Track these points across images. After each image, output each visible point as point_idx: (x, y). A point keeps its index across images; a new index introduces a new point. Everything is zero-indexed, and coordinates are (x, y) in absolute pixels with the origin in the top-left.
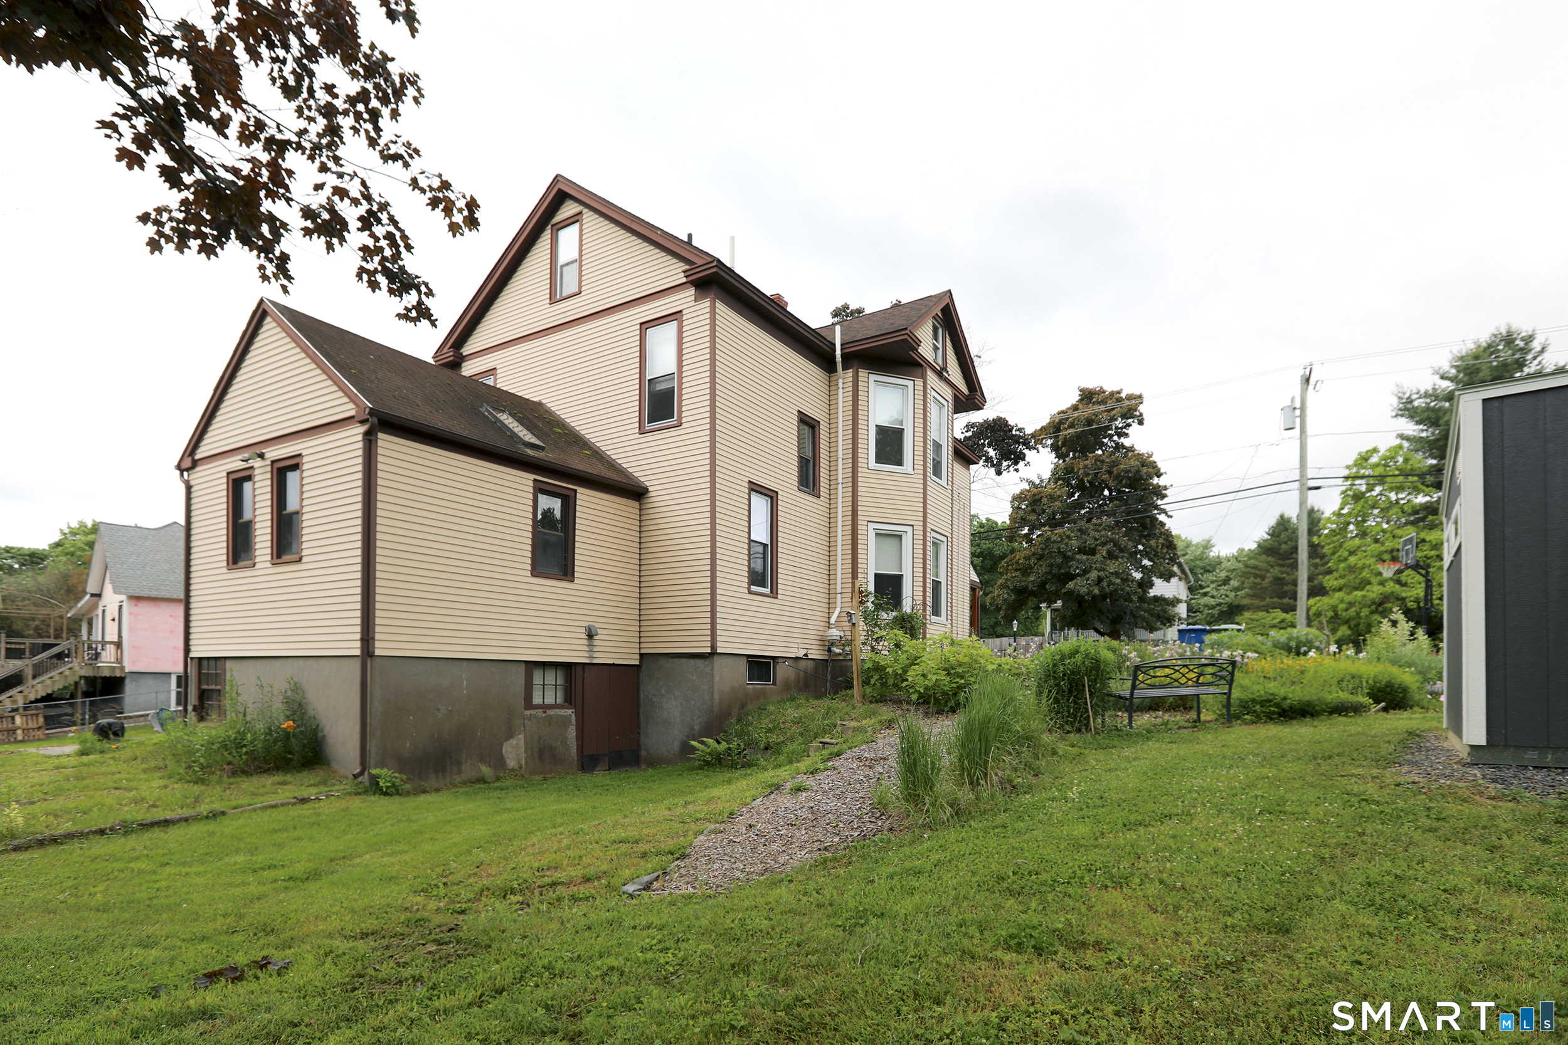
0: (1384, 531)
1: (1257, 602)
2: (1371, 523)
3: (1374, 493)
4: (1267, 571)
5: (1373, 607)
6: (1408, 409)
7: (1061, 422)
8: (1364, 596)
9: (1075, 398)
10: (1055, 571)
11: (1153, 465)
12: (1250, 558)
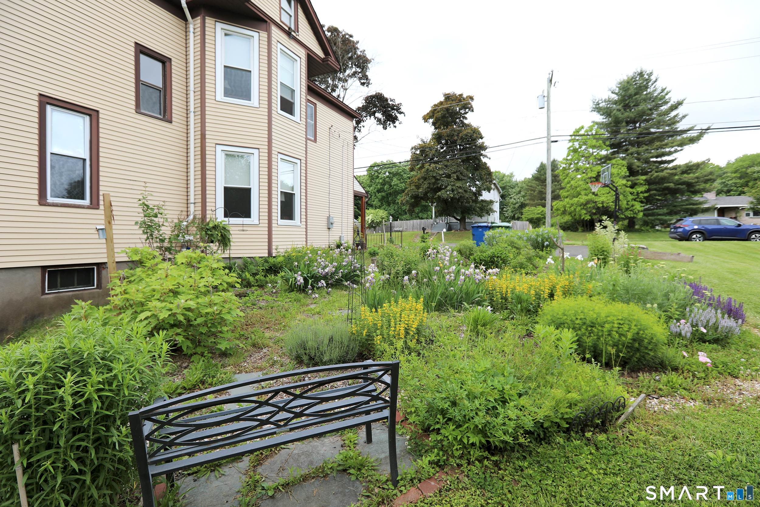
0: (587, 168)
1: (532, 202)
2: (580, 164)
3: (582, 149)
4: (536, 188)
5: (582, 207)
6: (597, 108)
7: (435, 110)
8: (578, 201)
9: (442, 99)
10: (432, 186)
11: (480, 134)
12: (529, 182)
